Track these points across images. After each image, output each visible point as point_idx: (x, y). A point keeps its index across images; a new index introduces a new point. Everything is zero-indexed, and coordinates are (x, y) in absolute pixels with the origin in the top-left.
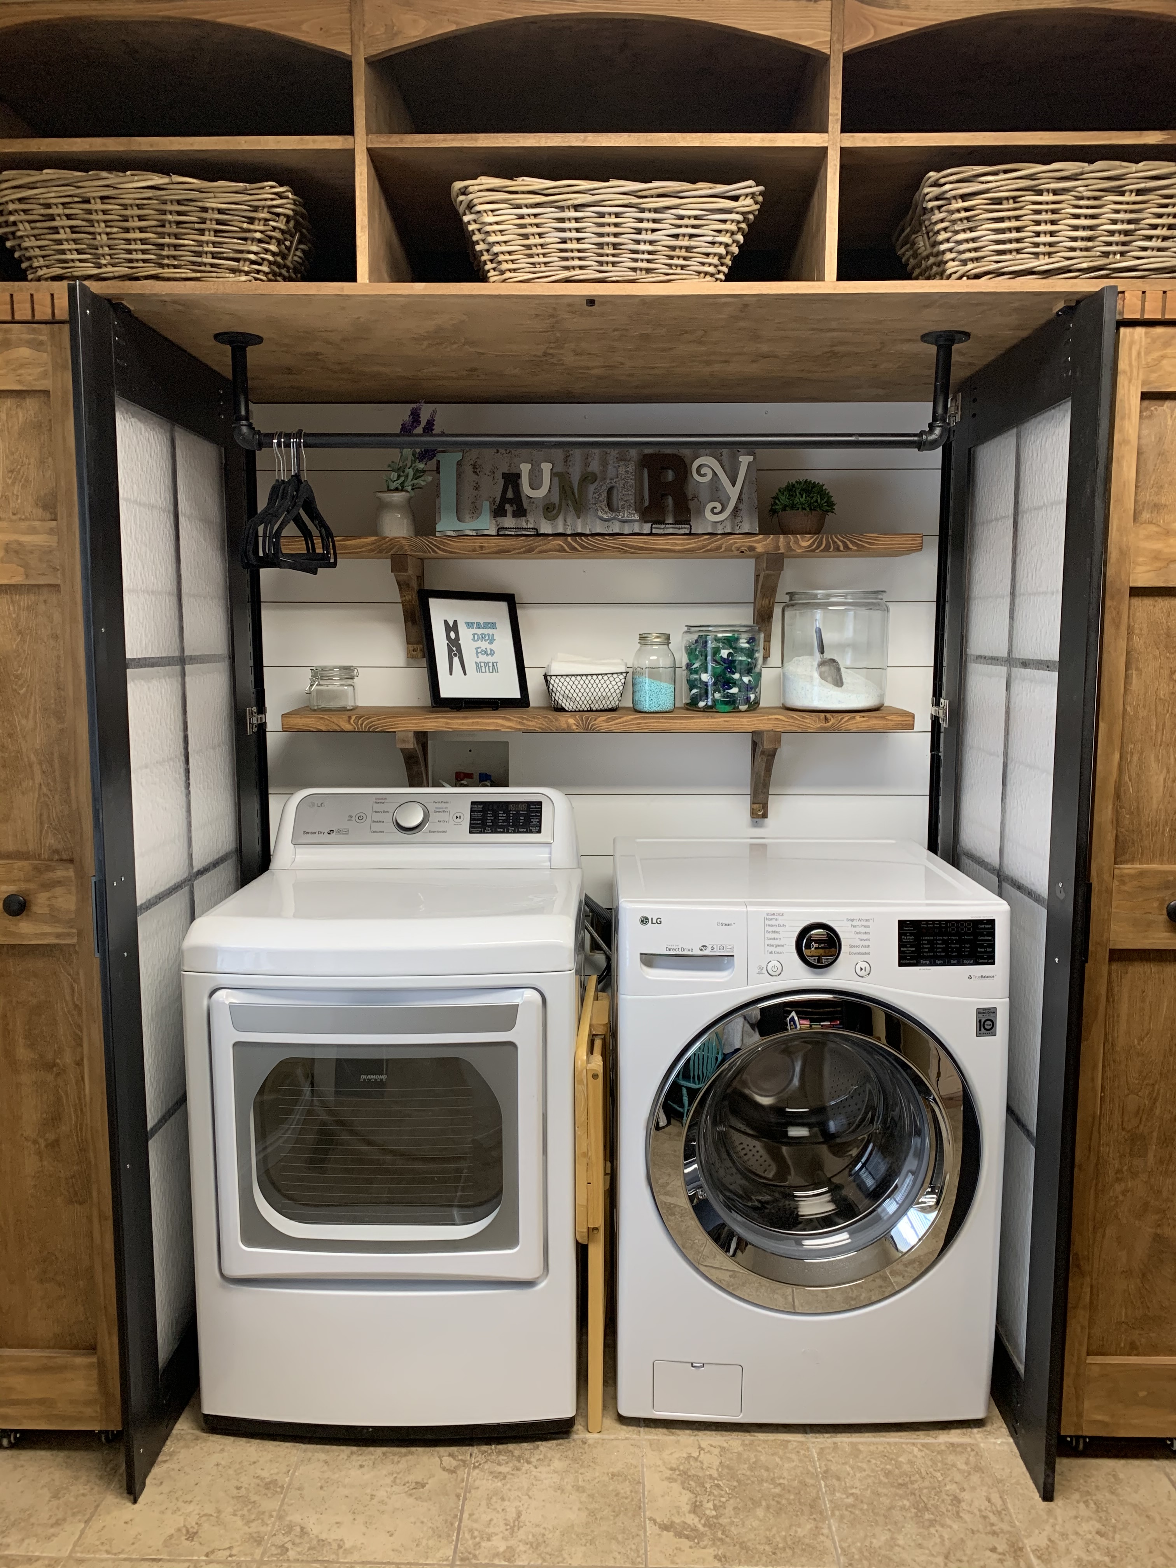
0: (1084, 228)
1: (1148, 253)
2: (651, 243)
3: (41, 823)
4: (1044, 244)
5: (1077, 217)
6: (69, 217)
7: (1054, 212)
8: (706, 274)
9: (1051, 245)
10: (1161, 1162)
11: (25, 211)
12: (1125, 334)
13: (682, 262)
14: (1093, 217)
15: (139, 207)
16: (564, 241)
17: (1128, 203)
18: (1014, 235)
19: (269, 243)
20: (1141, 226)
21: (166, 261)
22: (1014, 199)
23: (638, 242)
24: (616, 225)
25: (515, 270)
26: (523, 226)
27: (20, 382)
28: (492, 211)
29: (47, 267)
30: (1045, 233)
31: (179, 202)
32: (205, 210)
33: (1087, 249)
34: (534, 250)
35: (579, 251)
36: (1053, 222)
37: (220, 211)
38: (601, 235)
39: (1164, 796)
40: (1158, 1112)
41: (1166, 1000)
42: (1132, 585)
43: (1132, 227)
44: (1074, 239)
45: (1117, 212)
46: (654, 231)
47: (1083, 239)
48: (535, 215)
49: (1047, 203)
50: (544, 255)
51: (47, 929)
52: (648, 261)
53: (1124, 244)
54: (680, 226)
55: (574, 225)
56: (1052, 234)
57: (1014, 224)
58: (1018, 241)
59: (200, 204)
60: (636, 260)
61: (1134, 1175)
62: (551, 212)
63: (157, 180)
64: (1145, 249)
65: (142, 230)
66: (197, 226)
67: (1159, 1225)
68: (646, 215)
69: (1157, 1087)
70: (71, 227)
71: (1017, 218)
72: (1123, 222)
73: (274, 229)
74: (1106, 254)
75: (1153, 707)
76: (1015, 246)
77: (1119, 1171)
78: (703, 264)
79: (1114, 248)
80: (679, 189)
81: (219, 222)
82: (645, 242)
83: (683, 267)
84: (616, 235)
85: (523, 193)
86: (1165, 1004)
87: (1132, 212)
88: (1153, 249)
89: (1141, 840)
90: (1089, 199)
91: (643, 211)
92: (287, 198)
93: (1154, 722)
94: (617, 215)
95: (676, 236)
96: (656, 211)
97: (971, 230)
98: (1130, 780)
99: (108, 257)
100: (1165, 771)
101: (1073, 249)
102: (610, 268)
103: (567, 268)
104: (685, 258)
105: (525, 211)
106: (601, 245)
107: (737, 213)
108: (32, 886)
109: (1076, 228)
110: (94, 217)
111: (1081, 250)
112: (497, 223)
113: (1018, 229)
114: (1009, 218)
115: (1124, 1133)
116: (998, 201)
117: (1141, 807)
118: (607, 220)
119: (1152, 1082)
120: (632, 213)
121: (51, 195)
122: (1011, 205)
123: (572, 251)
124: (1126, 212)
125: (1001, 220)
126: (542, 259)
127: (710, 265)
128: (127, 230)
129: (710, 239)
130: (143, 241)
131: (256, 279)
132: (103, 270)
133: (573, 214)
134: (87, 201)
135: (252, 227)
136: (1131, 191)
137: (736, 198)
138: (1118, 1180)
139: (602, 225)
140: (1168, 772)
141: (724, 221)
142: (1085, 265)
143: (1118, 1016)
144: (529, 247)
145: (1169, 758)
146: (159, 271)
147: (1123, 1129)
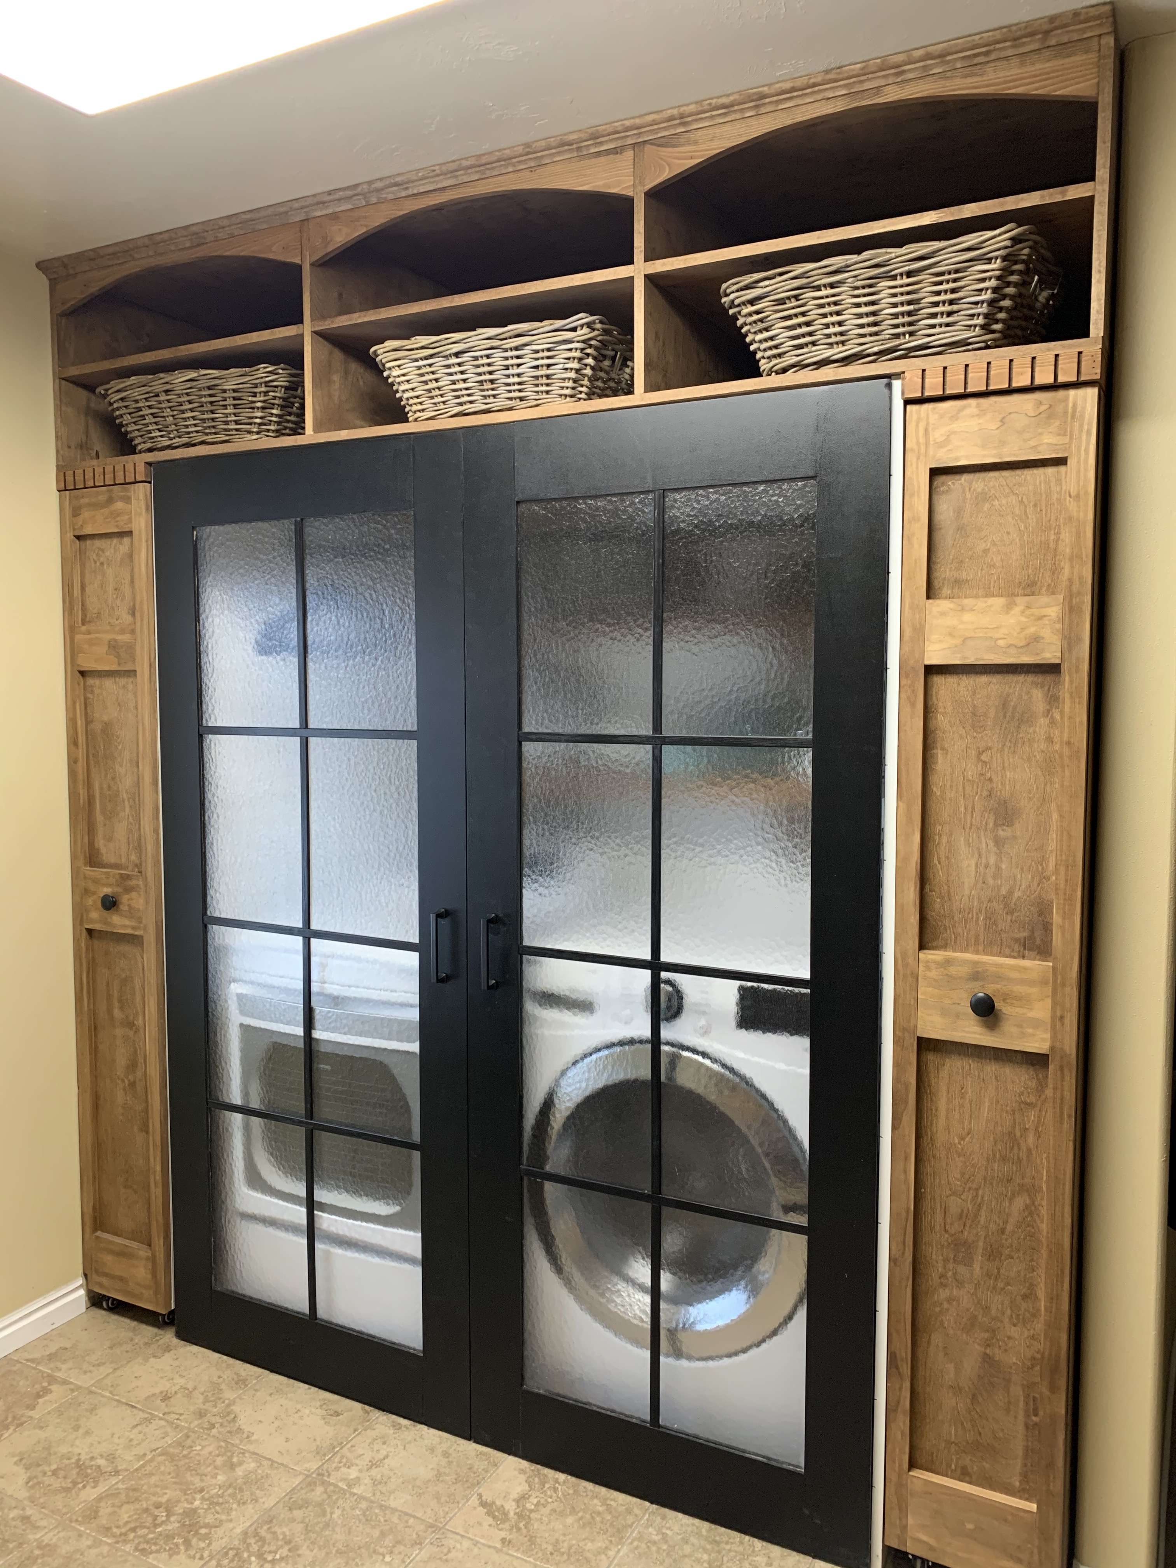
0: (867, 315)
1: (938, 330)
2: (519, 375)
3: (129, 844)
4: (835, 334)
5: (858, 305)
6: (150, 407)
7: (836, 303)
8: (566, 396)
9: (842, 334)
10: (989, 1275)
11: (126, 407)
12: (911, 412)
13: (545, 388)
14: (873, 303)
15: (187, 394)
16: (454, 383)
17: (902, 286)
18: (805, 329)
19: (273, 409)
20: (921, 305)
21: (207, 431)
22: (796, 297)
23: (508, 376)
24: (489, 365)
25: (423, 410)
26: (422, 375)
27: (117, 526)
28: (399, 366)
29: (144, 443)
30: (833, 324)
31: (209, 388)
32: (225, 391)
33: (876, 334)
34: (434, 393)
35: (467, 389)
36: (838, 313)
37: (234, 391)
38: (479, 374)
39: (977, 882)
40: (983, 1219)
41: (987, 1100)
42: (927, 663)
43: (911, 307)
44: (862, 326)
45: (894, 295)
46: (519, 365)
47: (869, 325)
48: (430, 365)
49: (827, 297)
50: (442, 396)
51: (127, 922)
52: (520, 391)
53: (910, 324)
54: (537, 359)
55: (457, 369)
56: (840, 324)
57: (801, 319)
58: (810, 334)
59: (220, 387)
60: (510, 391)
61: (960, 1284)
62: (439, 362)
63: (193, 374)
64: (933, 326)
65: (192, 410)
66: (221, 403)
67: (989, 1345)
68: (509, 354)
69: (980, 1192)
70: (152, 414)
71: (803, 314)
72: (902, 304)
73: (275, 398)
74: (897, 336)
75: (961, 789)
76: (808, 339)
77: (941, 1276)
78: (562, 388)
79: (901, 330)
80: (530, 328)
81: (235, 399)
82: (513, 375)
83: (547, 392)
84: (491, 373)
85: (417, 349)
86: (987, 1104)
87: (908, 293)
88: (941, 326)
89: (954, 926)
90: (863, 287)
91: (506, 350)
92: (278, 374)
93: (962, 803)
94: (488, 357)
95: (537, 367)
96: (517, 349)
97: (767, 329)
98: (939, 863)
99: (175, 432)
100: (976, 855)
101: (863, 336)
102: (492, 400)
103: (461, 404)
104: (547, 385)
105: (421, 363)
106: (481, 382)
107: (578, 342)
108: (120, 890)
109: (860, 316)
110: (163, 405)
111: (871, 335)
112: (404, 375)
113: (808, 324)
114: (796, 315)
115: (947, 1236)
116: (781, 302)
117: (951, 891)
118: (480, 362)
119: (974, 1186)
120: (498, 354)
121: (135, 394)
122: (794, 303)
123: (461, 390)
124: (902, 294)
125: (789, 318)
126: (440, 399)
127: (567, 388)
128: (183, 412)
129: (561, 366)
130: (194, 418)
131: (267, 436)
132: (174, 441)
133: (454, 360)
134: (157, 396)
135: (254, 399)
136: (901, 275)
137: (574, 329)
138: (943, 1285)
139: (478, 366)
140: (980, 856)
141: (570, 350)
142: (876, 349)
143: (937, 1110)
144: (429, 391)
145: (981, 843)
146: (205, 438)
147: (946, 1231)
